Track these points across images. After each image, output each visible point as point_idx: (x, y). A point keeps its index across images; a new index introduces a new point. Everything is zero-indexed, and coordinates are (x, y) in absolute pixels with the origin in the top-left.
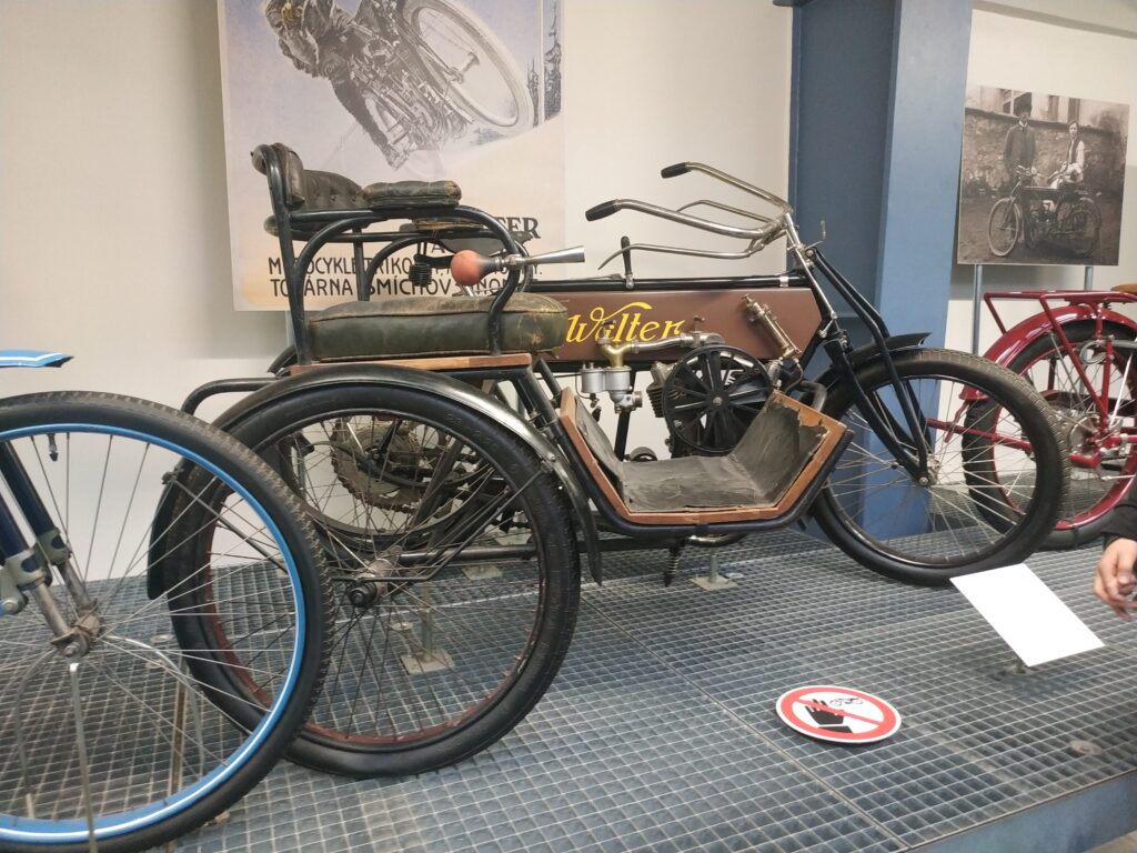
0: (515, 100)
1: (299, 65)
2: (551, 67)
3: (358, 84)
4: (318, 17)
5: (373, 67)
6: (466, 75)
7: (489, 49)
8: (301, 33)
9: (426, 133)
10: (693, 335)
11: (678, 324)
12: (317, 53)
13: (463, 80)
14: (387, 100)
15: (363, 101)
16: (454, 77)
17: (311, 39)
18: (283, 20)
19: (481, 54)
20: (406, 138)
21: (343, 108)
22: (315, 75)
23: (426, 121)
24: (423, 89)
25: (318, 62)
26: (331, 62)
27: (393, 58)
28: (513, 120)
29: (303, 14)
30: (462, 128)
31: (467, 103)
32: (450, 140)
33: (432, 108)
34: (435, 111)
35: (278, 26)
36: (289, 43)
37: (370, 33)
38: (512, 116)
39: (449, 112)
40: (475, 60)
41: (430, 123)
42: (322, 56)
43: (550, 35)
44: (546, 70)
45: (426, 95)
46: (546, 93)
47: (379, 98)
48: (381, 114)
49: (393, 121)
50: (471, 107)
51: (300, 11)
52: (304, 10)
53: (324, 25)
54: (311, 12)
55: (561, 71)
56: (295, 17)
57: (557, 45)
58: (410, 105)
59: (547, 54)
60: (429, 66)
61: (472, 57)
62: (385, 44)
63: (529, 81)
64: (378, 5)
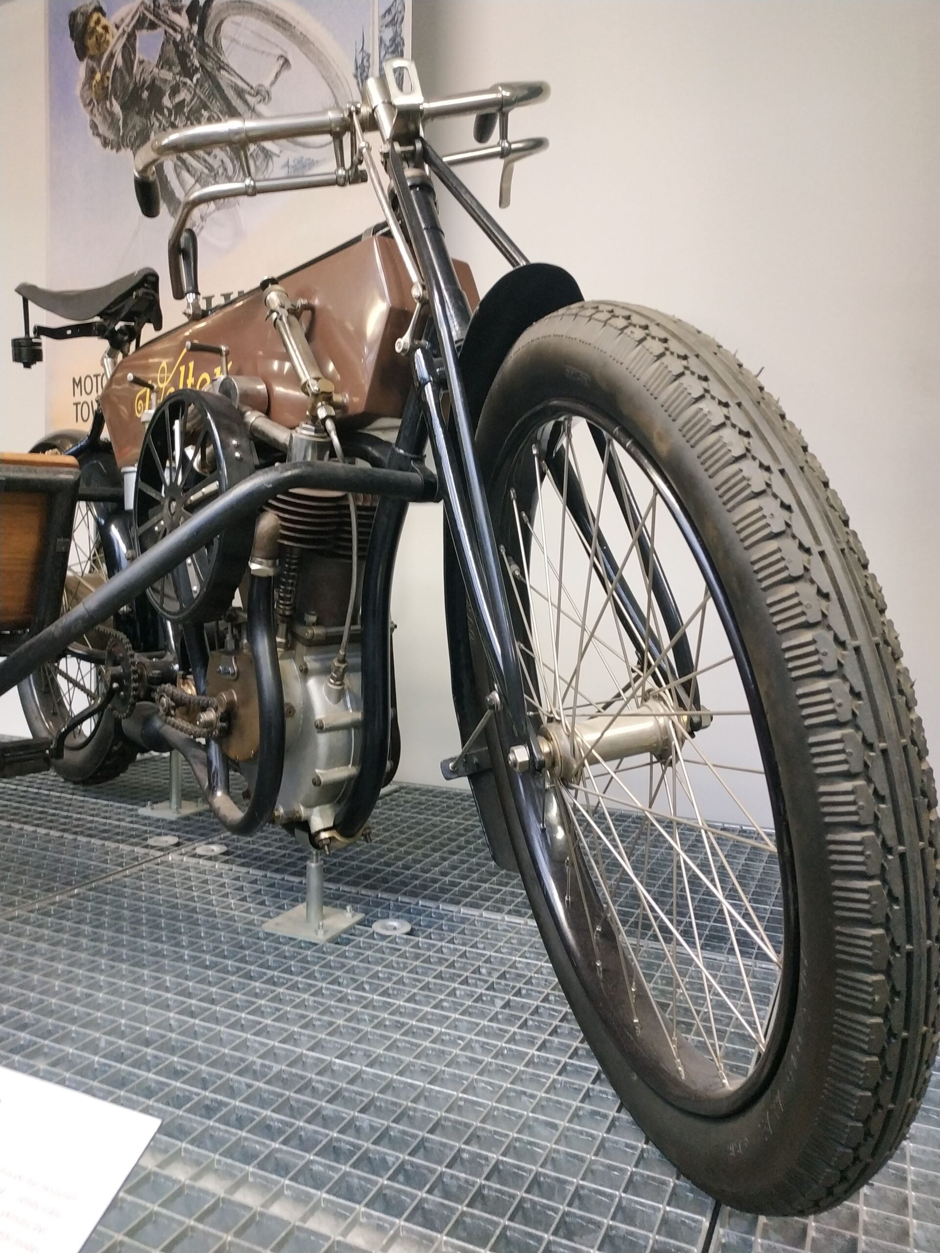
1: (105, 143)
2: (388, 34)
4: (123, 79)
6: (274, 91)
7: (303, 41)
8: (108, 103)
12: (121, 123)
13: (269, 99)
16: (259, 98)
17: (117, 108)
22: (118, 149)
25: (121, 133)
26: (135, 126)
29: (110, 81)
40: (286, 63)
42: (125, 123)
44: (381, 40)
48: (179, 177)
49: (190, 181)
51: (108, 78)
52: (111, 76)
53: (129, 85)
55: (404, 33)
56: (103, 88)
59: (384, 16)
60: (231, 94)
61: (281, 62)
63: (357, 68)
64: (178, 37)
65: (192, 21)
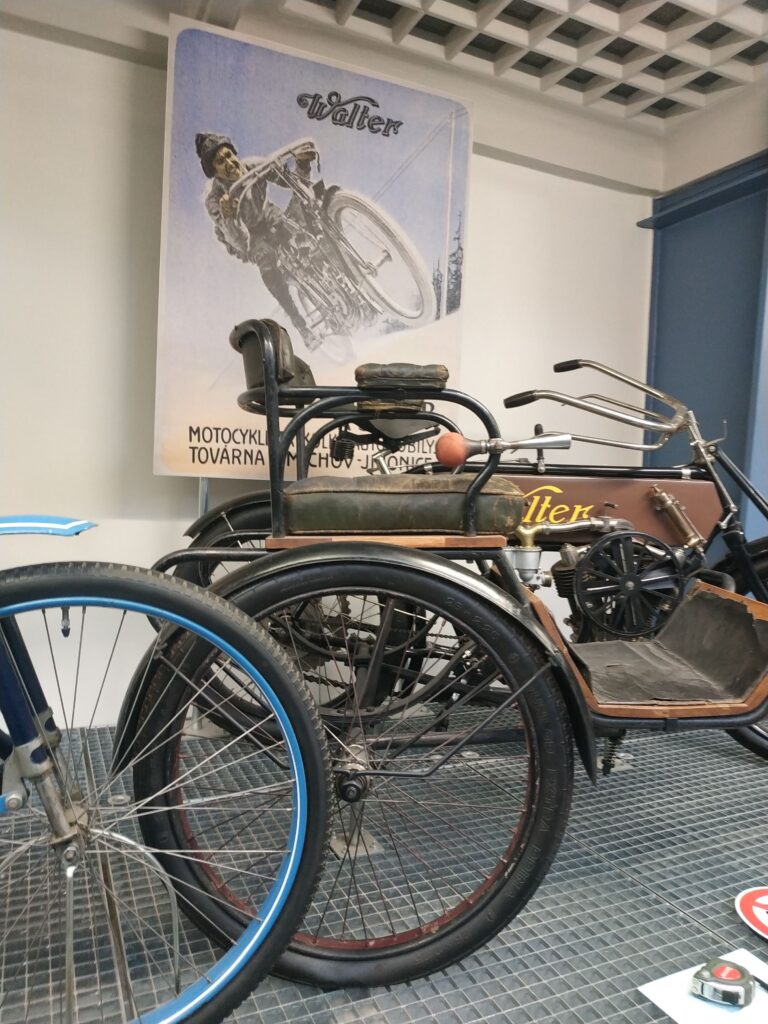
0: (421, 295)
1: (232, 251)
2: (453, 268)
3: (283, 271)
4: (251, 209)
5: (298, 257)
6: (380, 270)
7: (401, 248)
8: (236, 222)
9: (341, 320)
10: (603, 520)
11: (587, 509)
12: (248, 241)
13: (376, 274)
14: (308, 288)
15: (287, 287)
16: (369, 271)
17: (244, 229)
18: (220, 210)
19: (394, 252)
20: (323, 324)
21: (269, 292)
22: (245, 261)
23: (341, 309)
24: (341, 281)
25: (248, 249)
26: (262, 249)
27: (315, 251)
28: (418, 313)
29: (239, 206)
30: (373, 318)
31: (378, 295)
32: (362, 328)
33: (347, 297)
34: (350, 300)
35: (217, 213)
36: (224, 230)
37: (297, 226)
38: (418, 309)
39: (363, 302)
40: (388, 257)
41: (345, 312)
42: (252, 242)
43: (455, 239)
44: (449, 269)
45: (343, 286)
46: (449, 290)
47: (302, 286)
48: (302, 300)
49: (312, 307)
50: (383, 299)
51: (237, 202)
52: (240, 202)
53: (257, 216)
54: (246, 203)
55: (462, 271)
56: (231, 207)
57: (460, 248)
58: (329, 293)
59: (451, 256)
60: (347, 260)
61: (386, 254)
62: (310, 237)
63: (434, 279)
64: (306, 202)
65: (318, 196)
